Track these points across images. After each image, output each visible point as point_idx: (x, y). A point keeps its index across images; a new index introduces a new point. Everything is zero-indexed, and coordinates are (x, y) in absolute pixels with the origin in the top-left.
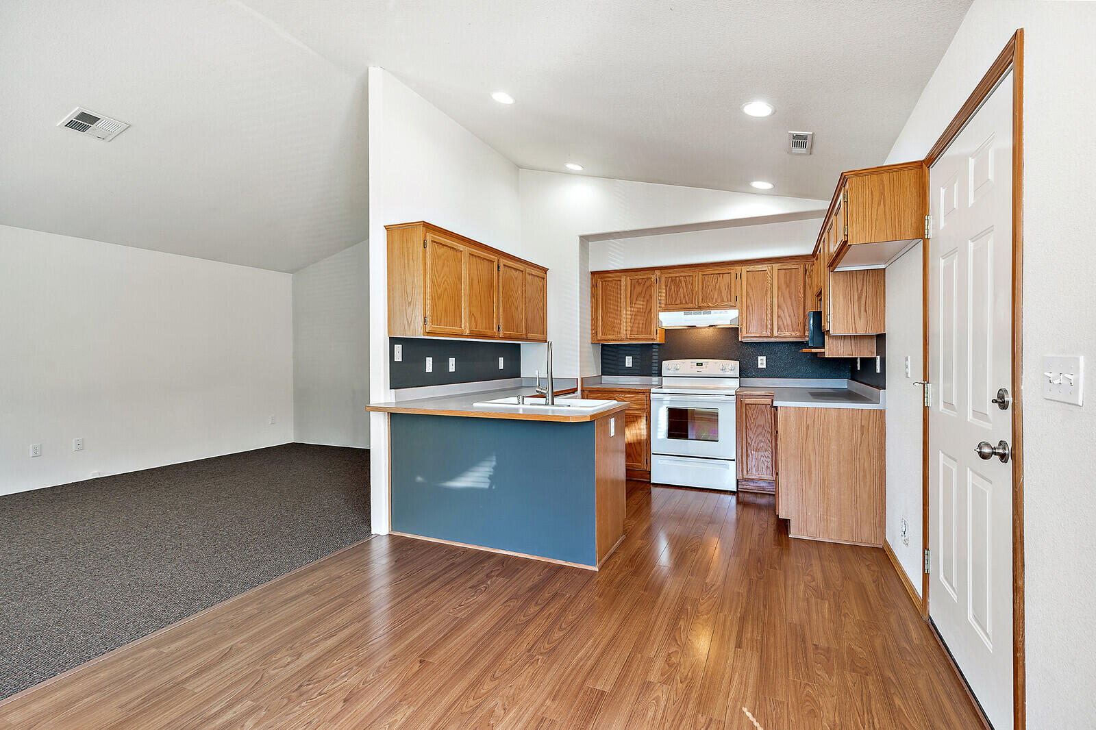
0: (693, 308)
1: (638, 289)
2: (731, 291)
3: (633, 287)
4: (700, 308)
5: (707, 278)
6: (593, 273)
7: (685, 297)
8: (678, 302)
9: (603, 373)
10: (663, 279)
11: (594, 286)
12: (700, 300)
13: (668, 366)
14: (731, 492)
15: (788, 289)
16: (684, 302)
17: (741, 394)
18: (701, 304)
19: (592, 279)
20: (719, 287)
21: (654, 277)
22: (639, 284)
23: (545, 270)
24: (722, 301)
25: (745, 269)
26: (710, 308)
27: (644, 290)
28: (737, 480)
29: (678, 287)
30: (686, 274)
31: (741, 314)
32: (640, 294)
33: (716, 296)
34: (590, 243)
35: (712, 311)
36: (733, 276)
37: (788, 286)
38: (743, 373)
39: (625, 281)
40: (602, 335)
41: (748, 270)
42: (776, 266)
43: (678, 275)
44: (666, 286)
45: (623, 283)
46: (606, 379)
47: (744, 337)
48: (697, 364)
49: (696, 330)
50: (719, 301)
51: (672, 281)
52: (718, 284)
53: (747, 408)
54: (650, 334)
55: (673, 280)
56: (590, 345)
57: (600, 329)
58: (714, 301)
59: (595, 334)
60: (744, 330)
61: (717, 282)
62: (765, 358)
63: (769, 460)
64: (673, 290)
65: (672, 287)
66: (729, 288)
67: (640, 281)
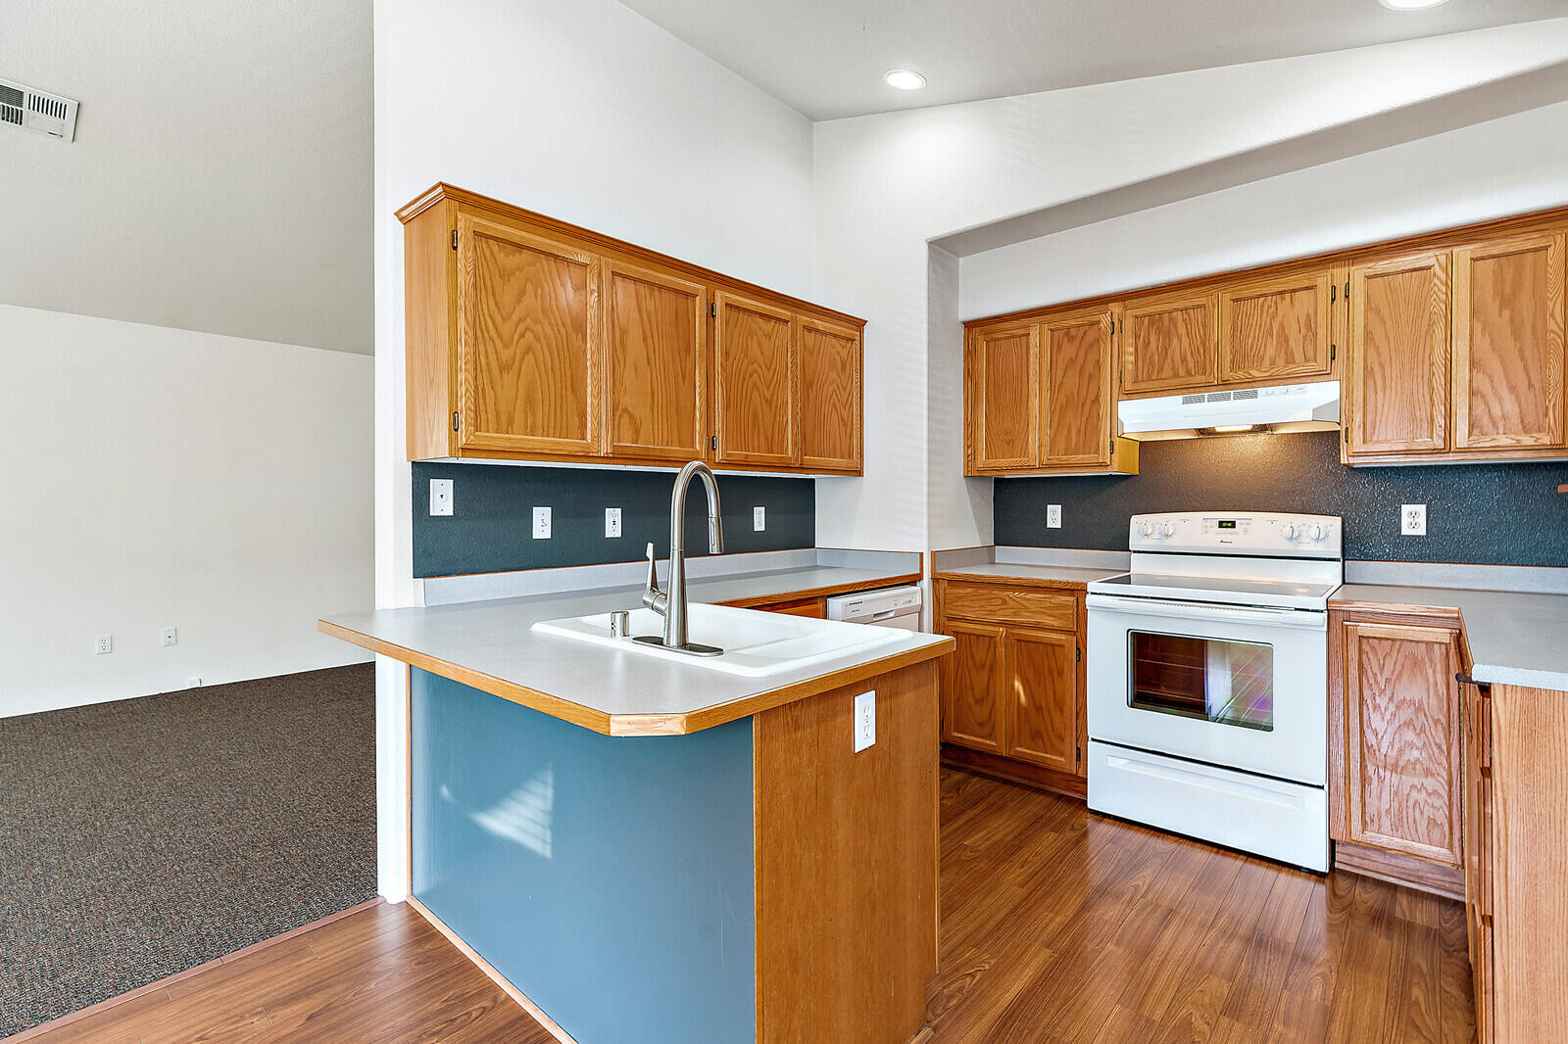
0: (1208, 386)
1: (1069, 350)
2: (1315, 335)
3: (1055, 348)
4: (1226, 384)
5: (1247, 306)
6: (969, 325)
7: (1184, 360)
8: (1167, 372)
9: (999, 541)
10: (1129, 324)
11: (970, 353)
12: (1227, 364)
13: (1143, 528)
14: (1311, 872)
15: (1507, 313)
16: (1182, 372)
17: (1345, 607)
18: (1228, 374)
19: (966, 338)
20: (1282, 326)
21: (1105, 321)
22: (1071, 339)
23: (860, 324)
24: (1290, 360)
25: (1359, 272)
26: (1253, 382)
27: (1082, 354)
28: (1332, 843)
29: (1168, 336)
30: (1188, 304)
31: (1347, 393)
32: (1072, 361)
33: (1271, 351)
34: (961, 260)
35: (1261, 391)
36: (1324, 293)
37: (1507, 301)
38: (1353, 548)
39: (1037, 336)
40: (988, 457)
41: (1371, 272)
42: (1463, 253)
43: (1167, 307)
44: (1137, 337)
45: (1034, 339)
46: (1003, 553)
47: (1355, 452)
48: (1221, 524)
49: (1220, 442)
50: (1281, 361)
51: (1152, 323)
52: (1279, 318)
53: (1365, 646)
54: (1097, 452)
55: (1154, 320)
56: (964, 480)
57: (982, 446)
58: (1266, 362)
59: (970, 458)
60: (1357, 436)
61: (1275, 315)
62: (1422, 509)
63: (1438, 803)
64: (1153, 345)
65: (1153, 338)
66: (1310, 326)
67: (1073, 332)
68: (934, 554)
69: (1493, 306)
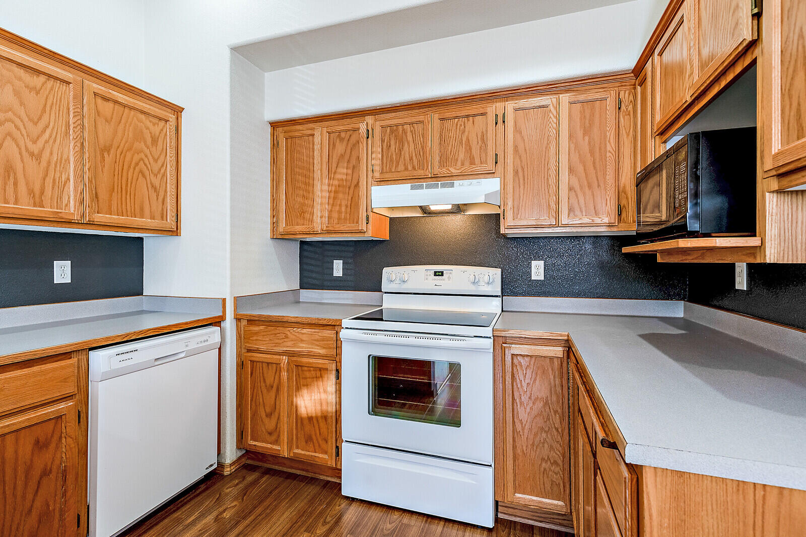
0: (425, 178)
1: (340, 148)
2: (486, 145)
3: (332, 146)
4: (435, 177)
5: (448, 124)
6: (274, 125)
7: (411, 159)
8: (401, 167)
9: (303, 286)
10: (378, 130)
11: (275, 145)
12: (436, 164)
13: (392, 276)
14: (483, 528)
15: (587, 138)
16: (410, 168)
17: (503, 334)
18: (437, 170)
19: (273, 135)
20: (468, 139)
21: (363, 127)
22: (342, 140)
23: (178, 111)
24: (472, 162)
25: (510, 105)
26: (452, 177)
27: (348, 151)
28: (497, 503)
29: (401, 142)
30: (414, 120)
31: (504, 185)
32: (342, 156)
33: (462, 156)
34: (266, 74)
35: (456, 183)
36: (491, 118)
37: (587, 131)
38: (509, 288)
39: (320, 135)
40: (287, 224)
41: (517, 106)
42: (565, 98)
43: (401, 121)
44: (383, 141)
45: (317, 139)
46: (307, 295)
47: (510, 226)
48: (436, 274)
49: (435, 219)
50: (467, 163)
51: (392, 132)
52: (466, 133)
53: (515, 361)
54: (357, 222)
55: (393, 129)
56: (271, 242)
57: (283, 216)
58: (459, 163)
59: (274, 225)
60: (509, 215)
61: (464, 132)
62: (542, 263)
63: (557, 469)
64: (393, 147)
65: (393, 142)
66: (483, 139)
67: (343, 135)
68: (237, 300)
69: (580, 133)
